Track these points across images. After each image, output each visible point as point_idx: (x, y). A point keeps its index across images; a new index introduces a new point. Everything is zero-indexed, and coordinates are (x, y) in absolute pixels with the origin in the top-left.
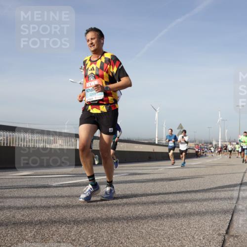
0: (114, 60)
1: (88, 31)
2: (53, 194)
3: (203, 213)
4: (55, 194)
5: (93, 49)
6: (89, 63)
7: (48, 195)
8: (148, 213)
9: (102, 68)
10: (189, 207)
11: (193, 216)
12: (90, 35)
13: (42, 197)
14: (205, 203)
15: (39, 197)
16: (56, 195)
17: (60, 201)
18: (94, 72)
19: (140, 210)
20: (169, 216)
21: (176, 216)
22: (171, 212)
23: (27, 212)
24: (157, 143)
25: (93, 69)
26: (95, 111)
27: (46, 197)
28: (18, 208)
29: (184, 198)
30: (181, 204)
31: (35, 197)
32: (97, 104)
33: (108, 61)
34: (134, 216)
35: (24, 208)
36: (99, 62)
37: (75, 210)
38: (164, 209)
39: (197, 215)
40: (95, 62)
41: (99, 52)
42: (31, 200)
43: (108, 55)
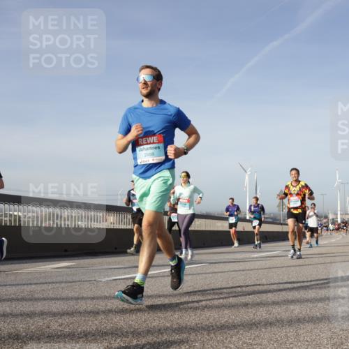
0: (306, 186)
1: (292, 170)
2: (103, 295)
3: (318, 318)
4: (106, 294)
5: (295, 179)
6: (292, 187)
7: (95, 295)
8: (238, 320)
9: (300, 190)
10: (297, 310)
11: (303, 323)
12: (294, 172)
13: (88, 298)
14: (320, 305)
15: (83, 298)
16: (108, 295)
17: (113, 303)
18: (296, 192)
19: (226, 316)
20: (268, 324)
21: (278, 324)
22: (271, 318)
23: (66, 320)
24: (248, 218)
25: (295, 190)
26: (295, 212)
27: (93, 298)
28: (54, 315)
29: (290, 298)
30: (285, 306)
31: (77, 299)
32: (296, 208)
33: (303, 187)
34: (218, 324)
35: (62, 314)
36: (298, 187)
37: (134, 317)
38: (261, 314)
39: (308, 322)
40: (295, 186)
41: (298, 181)
42: (71, 303)
43: (302, 183)
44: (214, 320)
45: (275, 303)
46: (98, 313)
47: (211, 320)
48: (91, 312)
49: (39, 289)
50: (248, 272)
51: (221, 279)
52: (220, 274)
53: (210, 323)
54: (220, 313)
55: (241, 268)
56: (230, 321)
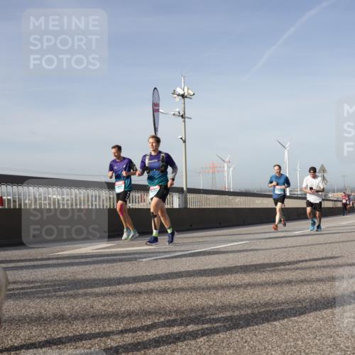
8: (282, 298)
19: (270, 294)
22: (316, 295)
24: (288, 194)
29: (334, 274)
30: (330, 283)
34: (262, 301)
37: (177, 296)
38: (306, 291)
44: (257, 298)
45: (319, 280)
46: (140, 293)
47: (254, 298)
48: (133, 292)
49: (81, 270)
50: (290, 249)
51: (263, 257)
52: (262, 252)
53: (253, 300)
54: (264, 291)
55: (283, 245)
56: (274, 298)
